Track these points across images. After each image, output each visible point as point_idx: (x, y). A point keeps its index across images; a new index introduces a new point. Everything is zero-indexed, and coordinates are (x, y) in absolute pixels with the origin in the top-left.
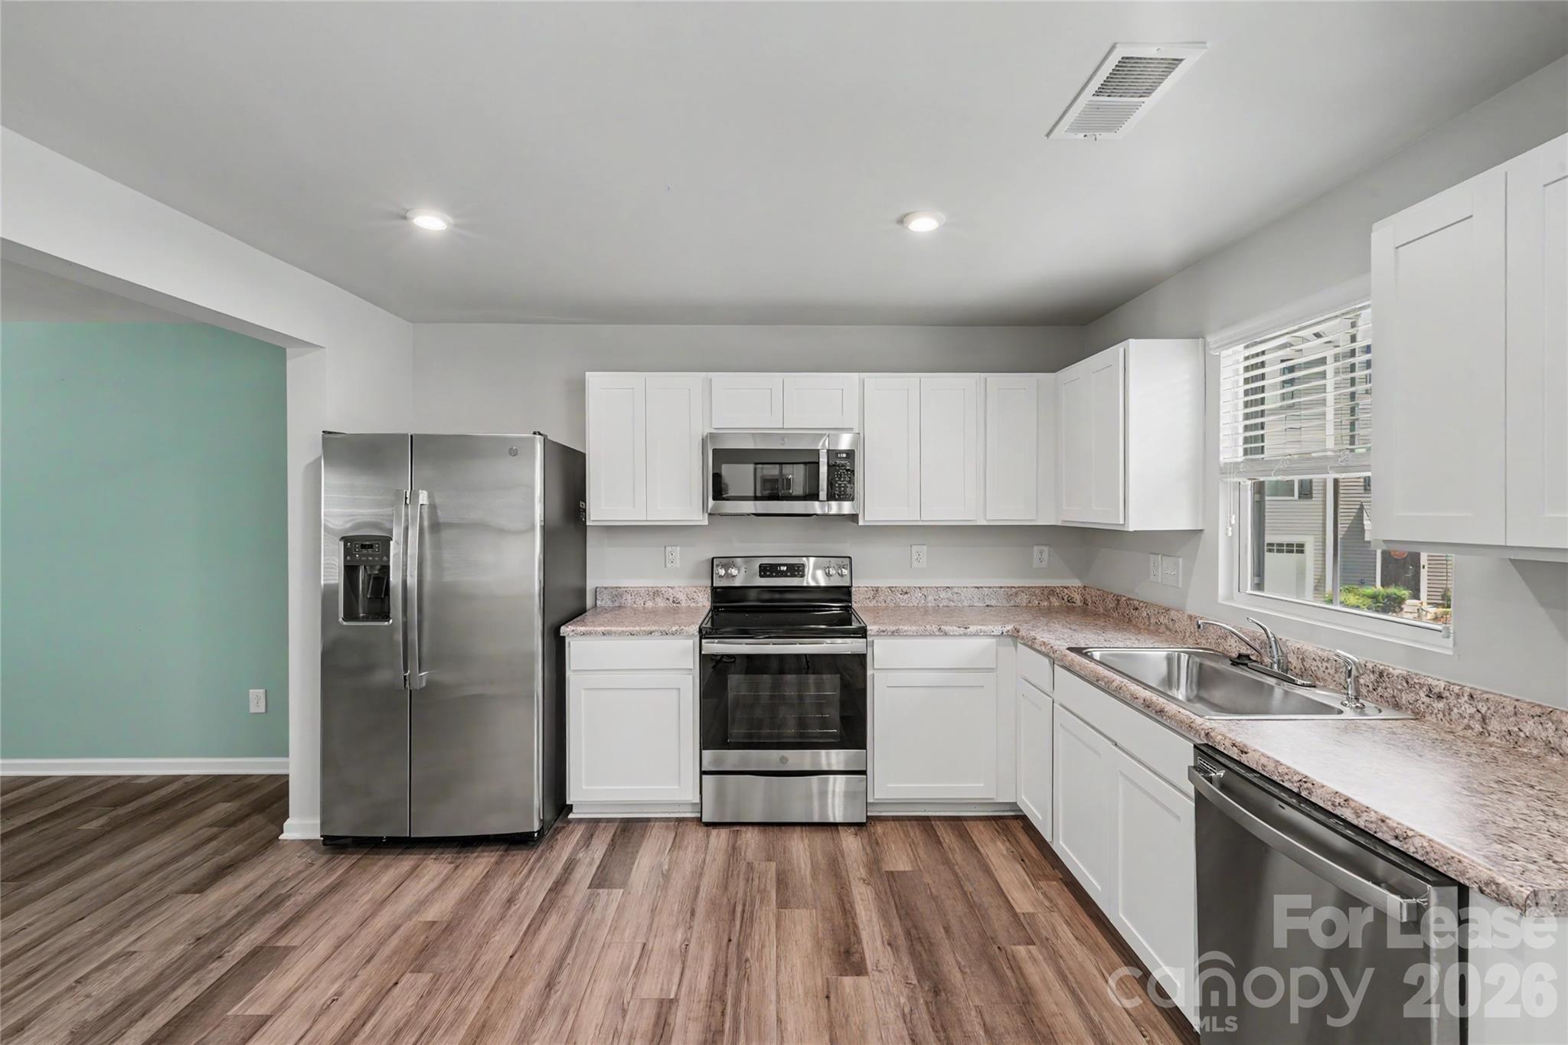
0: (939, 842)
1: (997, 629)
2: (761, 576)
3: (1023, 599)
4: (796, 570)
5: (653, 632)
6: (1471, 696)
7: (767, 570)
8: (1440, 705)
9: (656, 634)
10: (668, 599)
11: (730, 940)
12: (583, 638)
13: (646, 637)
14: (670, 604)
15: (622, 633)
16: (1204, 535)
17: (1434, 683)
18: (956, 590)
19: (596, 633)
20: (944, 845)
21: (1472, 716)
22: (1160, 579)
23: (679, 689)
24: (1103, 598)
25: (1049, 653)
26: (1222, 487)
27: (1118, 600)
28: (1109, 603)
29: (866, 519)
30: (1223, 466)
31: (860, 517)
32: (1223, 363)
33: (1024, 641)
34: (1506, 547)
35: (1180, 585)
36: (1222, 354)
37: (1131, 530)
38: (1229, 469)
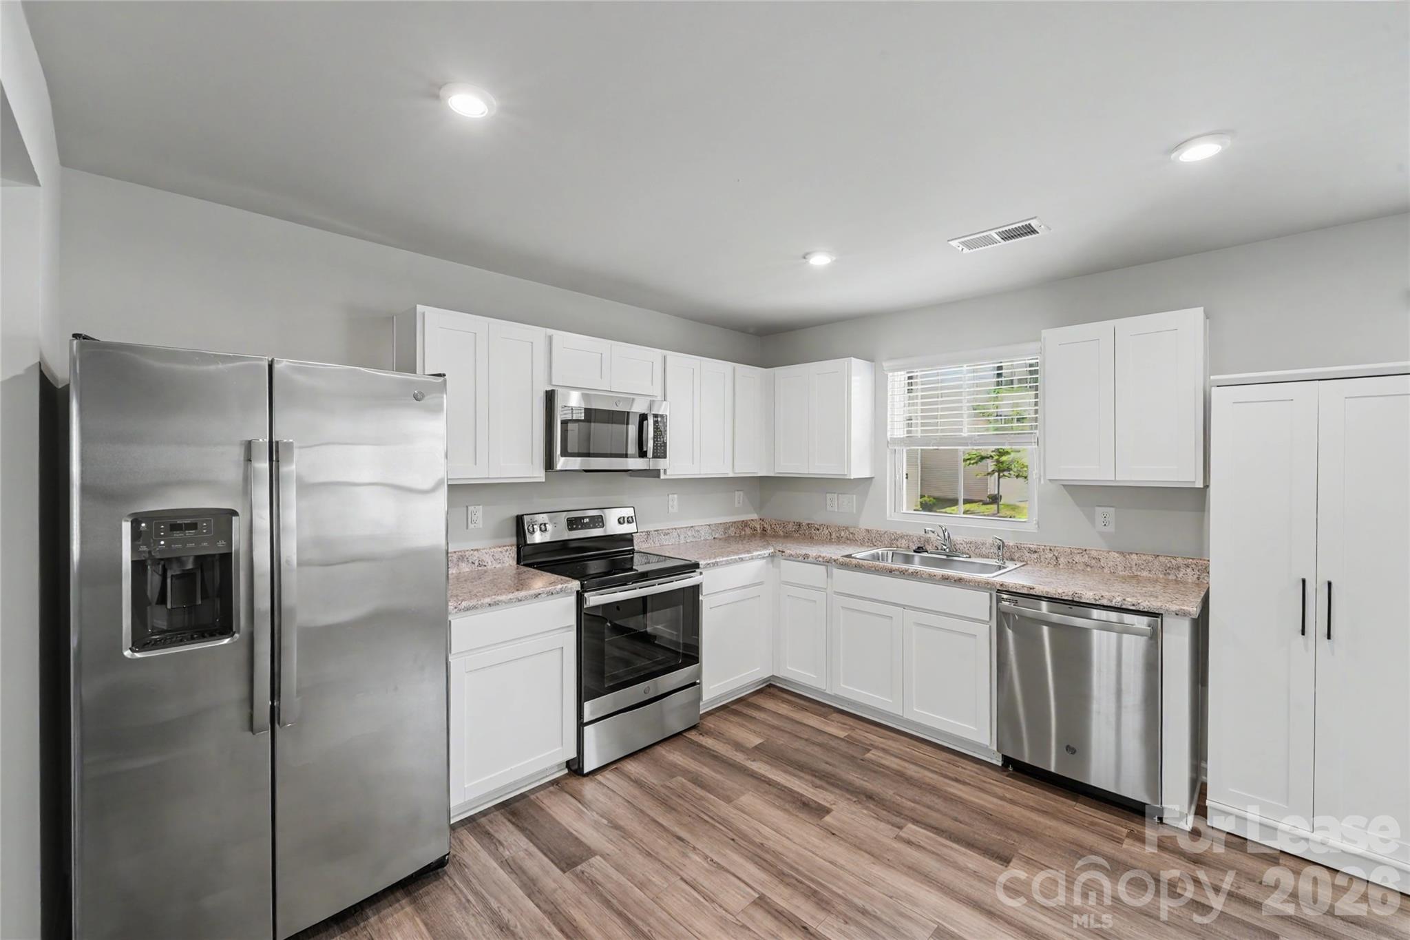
0: (755, 718)
1: (766, 552)
2: (570, 530)
3: (732, 531)
4: (598, 521)
5: (540, 594)
6: (1051, 550)
7: (573, 523)
8: (1035, 556)
9: (543, 595)
10: (473, 563)
11: (733, 840)
12: (468, 613)
13: (535, 600)
14: (475, 567)
15: (510, 601)
16: (874, 480)
17: (1031, 546)
18: (696, 528)
19: (482, 605)
20: (757, 718)
21: (1051, 558)
22: (836, 509)
23: (562, 648)
24: (784, 525)
25: (828, 562)
26: (888, 452)
27: (799, 525)
28: (790, 527)
29: (668, 473)
30: (889, 440)
31: (662, 472)
32: (890, 379)
33: (791, 558)
34: (1115, 481)
35: (855, 512)
36: (890, 374)
37: (852, 478)
38: (896, 441)
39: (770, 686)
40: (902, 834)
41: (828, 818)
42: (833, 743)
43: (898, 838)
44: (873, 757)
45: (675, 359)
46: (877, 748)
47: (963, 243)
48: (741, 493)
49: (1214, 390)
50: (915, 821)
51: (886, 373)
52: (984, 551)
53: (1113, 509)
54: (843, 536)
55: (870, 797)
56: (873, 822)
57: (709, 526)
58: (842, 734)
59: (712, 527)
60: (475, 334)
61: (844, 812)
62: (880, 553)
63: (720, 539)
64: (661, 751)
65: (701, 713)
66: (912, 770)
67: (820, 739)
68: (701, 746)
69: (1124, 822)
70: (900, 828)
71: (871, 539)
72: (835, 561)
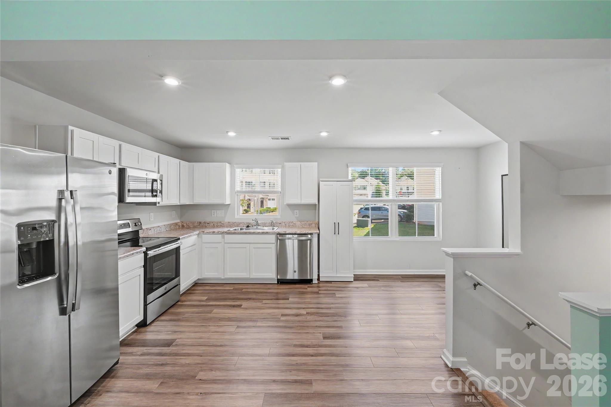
1: (197, 232)
3: (172, 227)
5: (134, 253)
15: (124, 257)
16: (231, 205)
18: (160, 227)
21: (284, 225)
22: (216, 216)
23: (140, 275)
24: (193, 223)
25: (223, 233)
26: (236, 195)
27: (200, 223)
28: (196, 224)
29: (160, 203)
30: (236, 191)
31: (157, 203)
32: (236, 171)
33: (209, 233)
34: (301, 203)
35: (223, 216)
36: (236, 169)
37: (226, 204)
38: (238, 192)
39: (196, 283)
40: (263, 303)
41: (242, 307)
42: (231, 291)
43: (262, 304)
44: (244, 291)
45: (163, 157)
46: (244, 289)
47: (272, 138)
48: (174, 211)
49: (320, 182)
50: (264, 300)
51: (235, 168)
52: (267, 225)
53: (298, 211)
54: (220, 225)
55: (250, 299)
56: (255, 303)
57: (165, 225)
58: (232, 288)
59: (166, 226)
60: (93, 141)
61: (245, 304)
62: (236, 229)
63: (169, 231)
64: (170, 310)
65: (181, 294)
66: (256, 290)
67: (226, 291)
68: (185, 305)
69: (306, 285)
70: (262, 302)
71: (230, 225)
72: (226, 232)
